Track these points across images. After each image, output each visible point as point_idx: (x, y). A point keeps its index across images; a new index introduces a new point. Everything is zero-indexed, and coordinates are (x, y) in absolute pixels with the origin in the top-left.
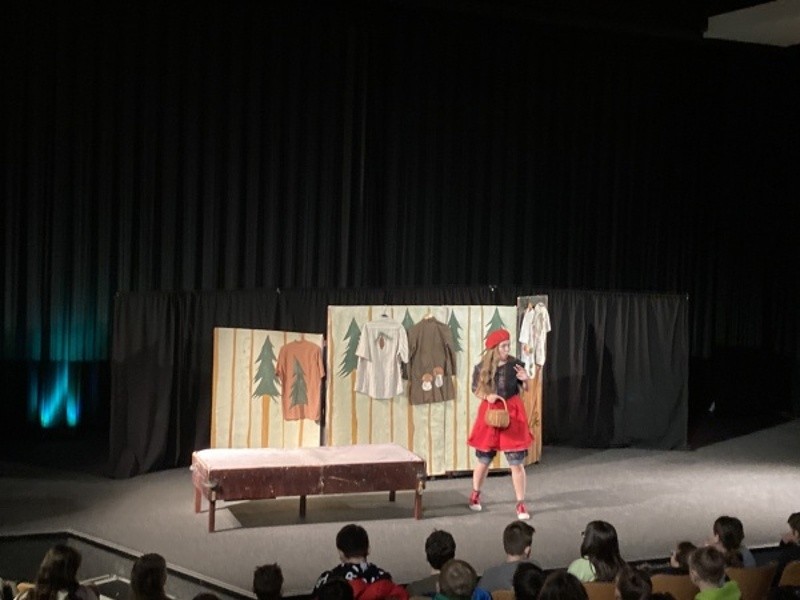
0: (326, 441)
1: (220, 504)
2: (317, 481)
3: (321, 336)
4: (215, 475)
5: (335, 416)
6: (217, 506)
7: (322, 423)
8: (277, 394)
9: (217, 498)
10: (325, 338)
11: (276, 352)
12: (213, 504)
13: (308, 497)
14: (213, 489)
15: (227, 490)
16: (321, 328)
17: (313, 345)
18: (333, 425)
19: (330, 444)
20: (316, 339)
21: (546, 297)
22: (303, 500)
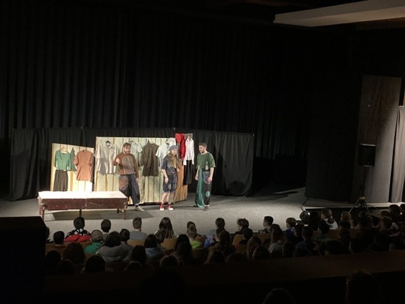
0: (95, 189)
1: (46, 212)
2: (85, 204)
3: (93, 149)
4: (44, 200)
5: (98, 181)
6: (45, 213)
7: (93, 183)
8: (76, 170)
9: (45, 209)
10: (95, 149)
11: (76, 154)
12: (44, 211)
13: (82, 210)
14: (43, 206)
15: (49, 206)
16: (93, 145)
17: (89, 152)
18: (98, 183)
19: (96, 191)
20: (91, 150)
21: (192, 134)
22: (81, 211)
